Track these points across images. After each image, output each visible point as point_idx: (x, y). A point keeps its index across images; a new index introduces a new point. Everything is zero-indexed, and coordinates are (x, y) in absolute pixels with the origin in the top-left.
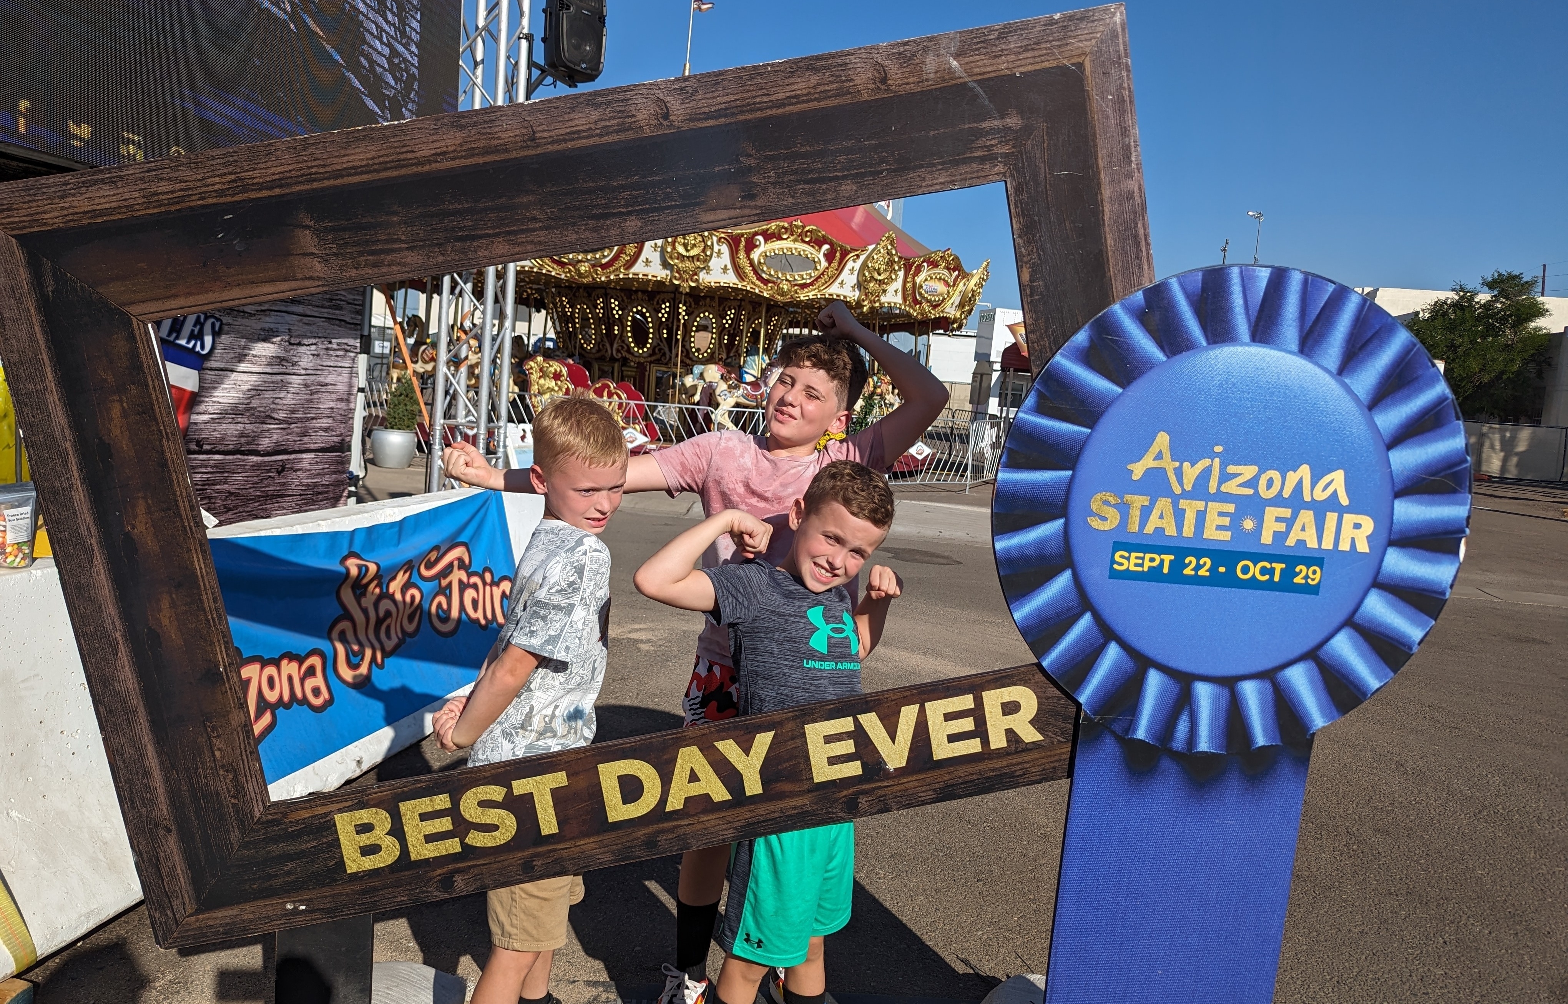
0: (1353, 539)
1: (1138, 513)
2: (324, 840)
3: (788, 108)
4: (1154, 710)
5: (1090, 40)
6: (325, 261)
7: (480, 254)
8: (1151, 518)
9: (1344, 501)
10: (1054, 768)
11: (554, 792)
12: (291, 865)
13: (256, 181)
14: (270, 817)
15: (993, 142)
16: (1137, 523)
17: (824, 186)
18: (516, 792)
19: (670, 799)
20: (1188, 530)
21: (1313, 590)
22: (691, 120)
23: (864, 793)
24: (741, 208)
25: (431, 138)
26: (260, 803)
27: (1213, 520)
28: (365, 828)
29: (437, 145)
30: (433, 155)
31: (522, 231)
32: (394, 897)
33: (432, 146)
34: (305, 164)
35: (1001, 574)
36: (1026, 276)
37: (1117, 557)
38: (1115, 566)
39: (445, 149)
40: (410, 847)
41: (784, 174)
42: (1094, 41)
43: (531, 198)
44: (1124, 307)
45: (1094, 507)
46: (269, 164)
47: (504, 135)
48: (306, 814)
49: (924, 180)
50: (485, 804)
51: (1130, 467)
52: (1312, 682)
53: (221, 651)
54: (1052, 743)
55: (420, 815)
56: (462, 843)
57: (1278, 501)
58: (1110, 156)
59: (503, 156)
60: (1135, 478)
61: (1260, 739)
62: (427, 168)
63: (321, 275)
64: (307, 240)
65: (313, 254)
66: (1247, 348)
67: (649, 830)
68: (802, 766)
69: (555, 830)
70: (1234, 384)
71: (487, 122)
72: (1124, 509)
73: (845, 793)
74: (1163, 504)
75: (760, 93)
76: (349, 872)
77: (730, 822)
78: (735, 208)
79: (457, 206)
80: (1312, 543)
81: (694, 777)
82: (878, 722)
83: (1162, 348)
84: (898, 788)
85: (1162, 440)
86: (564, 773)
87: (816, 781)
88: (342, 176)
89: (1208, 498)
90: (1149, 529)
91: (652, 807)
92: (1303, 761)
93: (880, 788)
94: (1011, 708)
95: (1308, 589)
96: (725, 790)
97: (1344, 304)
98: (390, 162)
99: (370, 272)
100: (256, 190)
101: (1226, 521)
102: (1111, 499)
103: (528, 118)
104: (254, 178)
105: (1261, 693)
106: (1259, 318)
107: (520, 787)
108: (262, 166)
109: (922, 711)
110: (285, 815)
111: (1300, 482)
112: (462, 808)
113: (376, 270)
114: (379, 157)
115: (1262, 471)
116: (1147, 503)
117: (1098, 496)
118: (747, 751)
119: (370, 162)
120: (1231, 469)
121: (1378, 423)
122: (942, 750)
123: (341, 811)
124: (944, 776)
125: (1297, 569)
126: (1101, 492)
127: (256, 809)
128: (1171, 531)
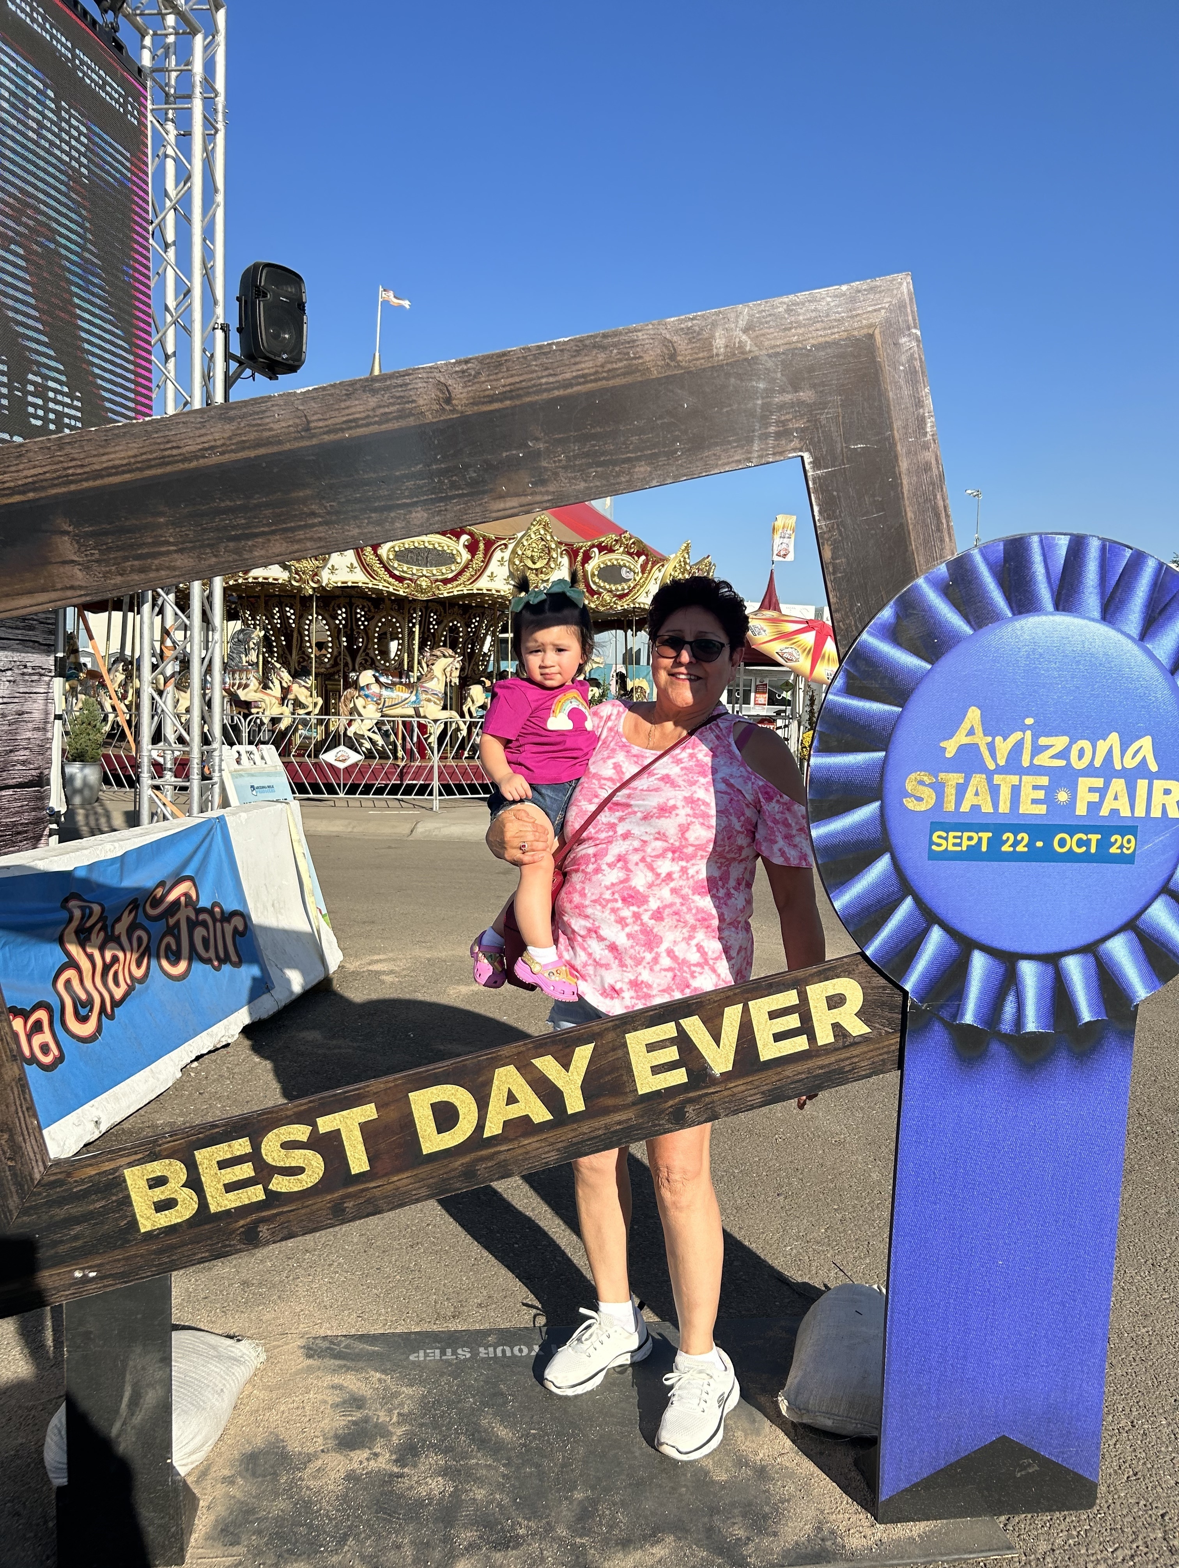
0: (1164, 805)
1: (953, 792)
2: (114, 1198)
3: (575, 389)
4: (981, 993)
5: (879, 310)
6: (86, 567)
7: (256, 554)
8: (967, 796)
9: (1153, 767)
10: (883, 1060)
11: (363, 1127)
12: (78, 1229)
13: (8, 485)
14: (52, 1178)
15: (787, 417)
16: (953, 801)
17: (617, 469)
18: (322, 1130)
19: (488, 1124)
20: (1004, 807)
21: (1128, 859)
22: (473, 404)
23: (691, 1101)
24: (532, 494)
25: (197, 433)
26: (40, 1164)
27: (1028, 794)
28: (158, 1182)
29: (204, 439)
30: (201, 450)
31: (300, 528)
32: (194, 1254)
33: (199, 440)
34: (61, 465)
36: (828, 554)
37: (935, 838)
38: (934, 847)
39: (213, 443)
40: (209, 1199)
41: (575, 457)
42: (882, 312)
43: (308, 492)
44: (928, 580)
45: (909, 786)
46: (21, 467)
47: (275, 426)
48: (92, 1171)
49: (719, 458)
50: (289, 1145)
51: (943, 744)
52: (1132, 952)
54: (880, 1034)
55: (218, 1162)
56: (266, 1190)
57: (1090, 771)
58: (906, 427)
59: (275, 449)
60: (948, 755)
61: (1086, 1015)
62: (194, 464)
63: (83, 584)
64: (66, 547)
65: (73, 561)
66: (1051, 618)
67: (466, 1159)
68: (625, 1078)
69: (366, 1167)
70: (1041, 655)
71: (258, 413)
72: (939, 789)
73: (671, 1103)
74: (978, 780)
75: (546, 373)
76: (142, 1231)
77: (553, 1144)
78: (526, 495)
79: (228, 503)
80: (1125, 812)
81: (511, 1099)
82: (701, 1025)
83: (969, 622)
84: (726, 1093)
85: (974, 715)
86: (373, 1105)
87: (640, 1093)
88: (102, 477)
89: (1022, 772)
90: (965, 807)
91: (468, 1134)
92: (1128, 1035)
93: (707, 1094)
95: (1123, 859)
96: (546, 1110)
97: (1141, 569)
98: (154, 459)
99: (136, 578)
100: (6, 495)
101: (1041, 795)
102: (925, 778)
103: (301, 407)
104: (5, 482)
105: (1084, 968)
106: (1061, 586)
107: (325, 1124)
108: (13, 469)
109: (746, 1011)
110: (69, 1175)
111: (1110, 751)
112: (263, 1152)
113: (143, 576)
114: (142, 454)
115: (1072, 742)
116: (961, 781)
117: (913, 776)
118: (566, 1066)
119: (132, 460)
120: (1043, 741)
122: (768, 1050)
123: (131, 1165)
124: (770, 1078)
125: (1113, 839)
126: (915, 772)
127: (36, 1170)
128: (987, 808)
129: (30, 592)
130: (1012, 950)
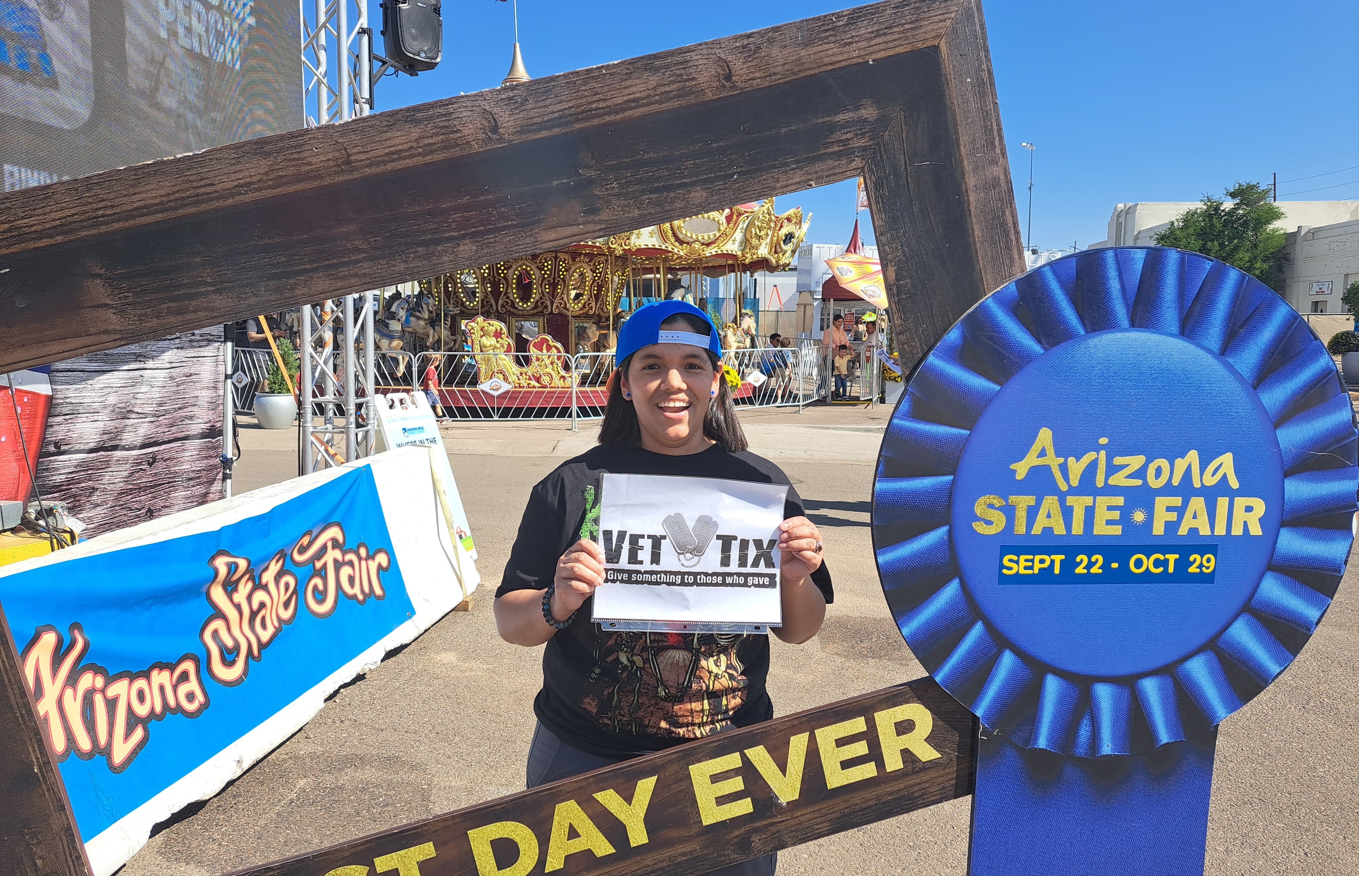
0: (1245, 523)
1: (1024, 514)
3: (627, 113)
4: (1054, 717)
5: (945, 20)
6: (121, 311)
7: (299, 292)
8: (1038, 518)
9: (1234, 484)
10: (954, 786)
11: (422, 866)
13: (33, 229)
15: (848, 136)
16: (1024, 524)
17: (672, 195)
18: (379, 870)
19: (549, 859)
20: (1078, 528)
21: (1208, 578)
22: (522, 132)
23: (756, 831)
24: (584, 224)
25: (232, 169)
27: (1102, 515)
29: (239, 175)
30: (237, 186)
31: (344, 264)
34: (89, 207)
35: (886, 589)
36: (892, 275)
37: (1005, 561)
38: (1005, 571)
39: (248, 180)
41: (628, 184)
42: (948, 22)
43: (351, 227)
44: (995, 298)
45: (979, 509)
46: (48, 209)
47: (314, 160)
49: (778, 181)
51: (1012, 467)
52: (1212, 672)
53: (34, 751)
54: (950, 760)
57: (1168, 490)
58: (973, 142)
59: (316, 184)
60: (1018, 477)
61: (1164, 737)
62: (230, 201)
63: (118, 328)
64: (98, 290)
65: (106, 305)
66: (1127, 334)
68: (689, 810)
70: (1116, 373)
71: (295, 147)
72: (1009, 511)
73: (736, 833)
74: (1050, 502)
75: (596, 98)
78: (577, 224)
79: (267, 241)
80: (1205, 531)
81: (573, 834)
82: (767, 755)
83: (1039, 341)
84: (792, 822)
85: (1045, 436)
86: (431, 844)
87: (705, 824)
88: (134, 217)
89: (1096, 492)
90: (1037, 530)
91: (529, 870)
93: (772, 824)
94: (904, 727)
95: (1202, 578)
96: (608, 844)
98: (187, 197)
99: (174, 320)
100: (34, 239)
102: (995, 502)
103: (341, 140)
104: (31, 226)
105: (1162, 689)
106: (1137, 302)
107: (384, 863)
108: (40, 211)
109: (812, 739)
111: (1189, 468)
113: (180, 318)
114: (174, 193)
115: (1149, 460)
116: (1032, 503)
117: (982, 500)
118: (629, 799)
119: (165, 199)
120: (1118, 461)
121: (1264, 401)
122: (836, 778)
124: (840, 805)
125: (1192, 559)
126: (985, 495)
128: (1060, 530)
129: (63, 338)
130: (1086, 673)
